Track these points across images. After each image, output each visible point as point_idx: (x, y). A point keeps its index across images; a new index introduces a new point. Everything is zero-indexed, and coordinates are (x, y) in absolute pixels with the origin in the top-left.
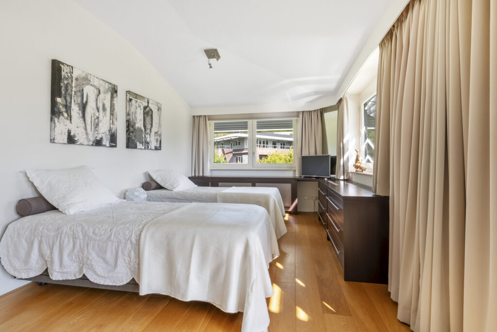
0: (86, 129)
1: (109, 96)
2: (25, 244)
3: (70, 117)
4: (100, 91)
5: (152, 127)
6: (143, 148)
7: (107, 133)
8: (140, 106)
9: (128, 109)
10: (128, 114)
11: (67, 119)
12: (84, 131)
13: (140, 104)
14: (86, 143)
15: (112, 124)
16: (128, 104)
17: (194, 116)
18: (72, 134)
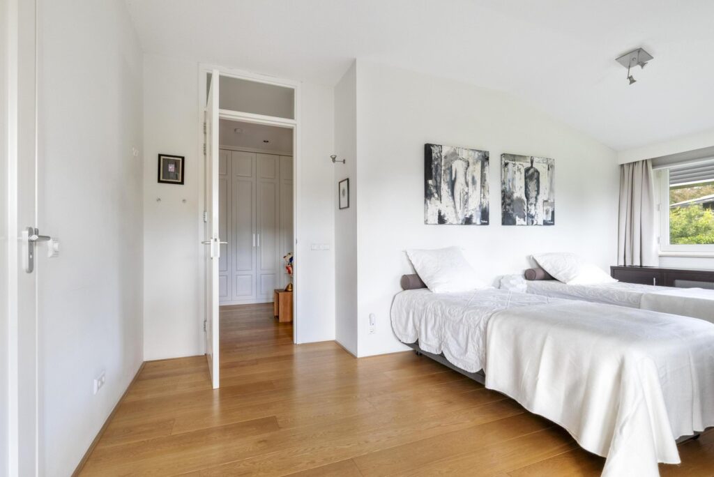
0: (455, 208)
1: (479, 166)
2: (405, 313)
3: (440, 196)
4: (469, 163)
5: (538, 193)
6: (525, 223)
7: (478, 209)
8: (519, 170)
9: (503, 177)
10: (503, 183)
11: (438, 199)
12: (452, 209)
13: (520, 167)
14: (455, 222)
15: (484, 198)
16: (503, 169)
17: (622, 166)
18: (442, 214)
